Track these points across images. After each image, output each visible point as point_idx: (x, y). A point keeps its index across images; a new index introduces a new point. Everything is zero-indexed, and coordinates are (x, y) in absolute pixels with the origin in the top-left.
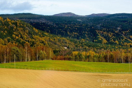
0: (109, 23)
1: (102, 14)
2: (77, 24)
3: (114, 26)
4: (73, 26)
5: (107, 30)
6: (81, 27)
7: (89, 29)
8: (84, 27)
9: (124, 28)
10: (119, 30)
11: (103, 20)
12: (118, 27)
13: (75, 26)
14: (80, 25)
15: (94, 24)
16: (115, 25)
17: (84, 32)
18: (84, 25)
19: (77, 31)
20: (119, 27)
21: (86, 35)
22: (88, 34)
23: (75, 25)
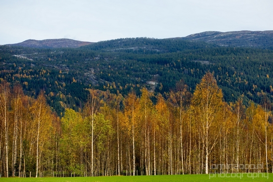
0: (119, 66)
1: (59, 40)
2: (20, 68)
3: (137, 76)
4: (12, 74)
5: (121, 88)
6: (35, 78)
7: (64, 84)
8: (45, 77)
9: (169, 82)
10: (154, 88)
11: (97, 58)
12: (151, 79)
13: (18, 75)
14: (31, 73)
15: (72, 68)
16: (138, 73)
17: (52, 94)
18: (45, 71)
19: (30, 90)
20: (153, 81)
21: (61, 102)
22: (68, 102)
23: (17, 72)
